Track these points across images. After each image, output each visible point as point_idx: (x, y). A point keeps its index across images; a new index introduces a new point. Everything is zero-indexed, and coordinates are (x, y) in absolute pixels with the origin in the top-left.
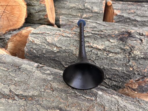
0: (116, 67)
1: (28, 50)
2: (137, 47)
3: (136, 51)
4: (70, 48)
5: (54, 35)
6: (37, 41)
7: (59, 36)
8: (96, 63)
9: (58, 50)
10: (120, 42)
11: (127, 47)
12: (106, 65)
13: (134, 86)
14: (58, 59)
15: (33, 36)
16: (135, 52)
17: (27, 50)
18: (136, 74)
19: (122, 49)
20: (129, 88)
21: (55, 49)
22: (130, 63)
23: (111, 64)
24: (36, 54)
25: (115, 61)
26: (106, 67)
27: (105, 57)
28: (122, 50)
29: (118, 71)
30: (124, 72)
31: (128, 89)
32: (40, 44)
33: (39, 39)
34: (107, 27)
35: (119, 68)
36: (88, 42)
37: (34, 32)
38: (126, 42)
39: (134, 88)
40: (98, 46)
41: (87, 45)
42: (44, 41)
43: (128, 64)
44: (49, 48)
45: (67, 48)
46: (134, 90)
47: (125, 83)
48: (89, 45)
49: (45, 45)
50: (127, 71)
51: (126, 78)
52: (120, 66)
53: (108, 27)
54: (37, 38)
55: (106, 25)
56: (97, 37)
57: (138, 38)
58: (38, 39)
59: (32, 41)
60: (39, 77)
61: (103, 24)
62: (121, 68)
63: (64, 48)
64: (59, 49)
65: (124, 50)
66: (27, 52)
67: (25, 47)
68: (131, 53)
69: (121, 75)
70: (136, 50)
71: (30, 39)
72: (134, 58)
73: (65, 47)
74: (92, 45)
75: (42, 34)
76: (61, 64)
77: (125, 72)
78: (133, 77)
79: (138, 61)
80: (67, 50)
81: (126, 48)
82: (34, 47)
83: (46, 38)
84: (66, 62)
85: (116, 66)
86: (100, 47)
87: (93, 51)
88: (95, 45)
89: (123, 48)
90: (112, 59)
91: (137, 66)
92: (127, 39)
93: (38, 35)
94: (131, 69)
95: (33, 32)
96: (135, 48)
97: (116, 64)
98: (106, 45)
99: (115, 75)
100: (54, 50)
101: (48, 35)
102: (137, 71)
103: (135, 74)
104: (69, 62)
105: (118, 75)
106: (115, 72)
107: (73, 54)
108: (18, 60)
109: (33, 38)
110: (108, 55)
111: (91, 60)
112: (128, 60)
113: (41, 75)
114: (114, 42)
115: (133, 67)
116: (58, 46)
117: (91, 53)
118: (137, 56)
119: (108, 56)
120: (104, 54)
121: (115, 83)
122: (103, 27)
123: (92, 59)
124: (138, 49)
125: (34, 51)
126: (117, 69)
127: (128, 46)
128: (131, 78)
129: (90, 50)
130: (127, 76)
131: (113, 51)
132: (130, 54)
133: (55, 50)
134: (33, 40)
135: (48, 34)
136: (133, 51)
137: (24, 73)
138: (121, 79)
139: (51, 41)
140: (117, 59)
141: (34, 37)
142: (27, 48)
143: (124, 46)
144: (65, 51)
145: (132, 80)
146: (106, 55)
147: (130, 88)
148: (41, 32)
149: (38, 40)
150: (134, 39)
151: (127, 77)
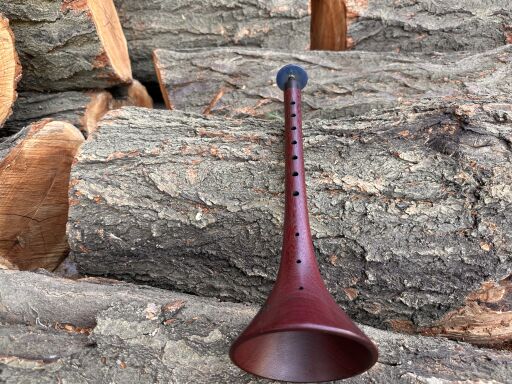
0: (433, 248)
1: (83, 235)
2: (498, 172)
3: (498, 187)
4: (257, 205)
5: (181, 160)
6: (116, 197)
7: (199, 159)
8: (362, 244)
9: (214, 221)
10: (436, 158)
11: (467, 174)
12: (398, 246)
13: (495, 295)
14: (214, 253)
15: (90, 174)
16: (495, 191)
17: (79, 237)
18: (503, 261)
19: (447, 184)
20: (476, 303)
21: (198, 217)
22: (481, 228)
23: (416, 239)
24: (123, 245)
25: (429, 226)
26: (399, 252)
27: (393, 219)
28: (447, 186)
29: (439, 259)
30: (463, 261)
31: (472, 306)
32: (132, 204)
33: (124, 185)
34: (338, 73)
35: (443, 250)
36: (322, 170)
37: (93, 158)
38: (456, 155)
39: (493, 300)
40: (361, 183)
41: (320, 181)
42: (144, 190)
43: (473, 234)
44: (173, 216)
45: (244, 208)
46: (494, 307)
47: (466, 293)
48: (326, 181)
49: (156, 206)
50: (472, 257)
51: (472, 280)
52: (447, 243)
53: (340, 70)
54: (112, 184)
55: (330, 65)
56: (348, 145)
57: (492, 134)
58: (119, 187)
59: (91, 197)
60: (191, 370)
61: (320, 63)
62: (449, 250)
63: (233, 207)
64: (215, 215)
65: (455, 184)
66: (78, 242)
67: (68, 226)
68: (482, 194)
69: (452, 271)
70: (498, 183)
71: (83, 191)
72: (493, 211)
73: (237, 203)
74: (338, 182)
75: (127, 160)
76: (230, 266)
77: (465, 259)
78: (495, 271)
79: (504, 217)
80: (247, 215)
81: (463, 180)
82: (108, 220)
83: (152, 176)
84: (248, 257)
85: (432, 245)
86: (370, 187)
87: (348, 203)
88: (350, 182)
89: (450, 179)
90: (419, 223)
91: (504, 235)
92: (458, 142)
93: (109, 169)
94: (486, 248)
95: (84, 157)
96: (493, 175)
97: (432, 238)
98: (389, 176)
99: (433, 273)
100: (196, 222)
101: (152, 161)
102: (506, 251)
103: (499, 260)
104: (263, 254)
105: (441, 273)
106: (432, 265)
107: (274, 225)
108: (58, 295)
109: (93, 186)
110: (402, 210)
111: (343, 236)
112: (470, 220)
113: (196, 357)
114: (416, 159)
115: (491, 239)
116: (209, 204)
117: (341, 213)
118: (502, 203)
119: (404, 217)
120: (389, 210)
121: (432, 299)
122: (323, 72)
123: (348, 233)
124: (502, 178)
125: (112, 236)
126: (437, 253)
127: (467, 170)
128: (486, 277)
129: (334, 202)
130: (471, 270)
131: (417, 195)
132: (478, 198)
133: (200, 222)
134: (95, 193)
135: (152, 155)
136: (486, 188)
137: (119, 362)
138: (454, 283)
139: (175, 188)
140: (435, 220)
141: (97, 180)
142: (78, 228)
143: (454, 169)
144: (239, 219)
145: (491, 281)
146: (397, 211)
147: (479, 302)
148: (119, 155)
149: (118, 192)
150: (481, 143)
151: (473, 275)
